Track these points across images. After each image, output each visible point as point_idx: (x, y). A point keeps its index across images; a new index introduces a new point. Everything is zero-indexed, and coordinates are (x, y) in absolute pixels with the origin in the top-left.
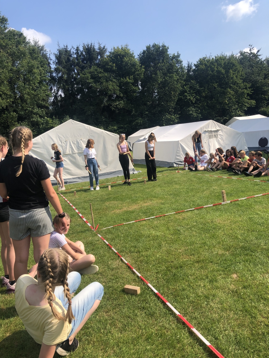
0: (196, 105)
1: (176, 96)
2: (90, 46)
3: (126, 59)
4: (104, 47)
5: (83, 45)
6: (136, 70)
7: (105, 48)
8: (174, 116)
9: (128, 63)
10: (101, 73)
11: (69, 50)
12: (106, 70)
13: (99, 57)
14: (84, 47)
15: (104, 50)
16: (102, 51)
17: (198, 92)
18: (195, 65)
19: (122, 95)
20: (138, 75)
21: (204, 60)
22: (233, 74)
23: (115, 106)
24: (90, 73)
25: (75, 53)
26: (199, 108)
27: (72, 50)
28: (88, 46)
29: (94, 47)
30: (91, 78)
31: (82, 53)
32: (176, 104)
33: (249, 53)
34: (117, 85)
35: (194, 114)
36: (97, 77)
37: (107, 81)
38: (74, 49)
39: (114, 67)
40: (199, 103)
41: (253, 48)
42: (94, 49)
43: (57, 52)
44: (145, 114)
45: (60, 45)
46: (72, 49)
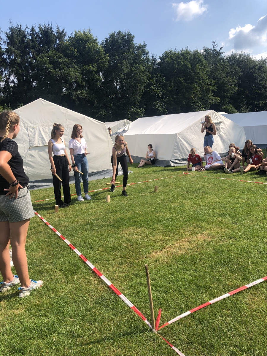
0: (162, 100)
1: (142, 89)
2: (47, 27)
3: (89, 45)
4: (63, 30)
5: (39, 26)
6: (100, 58)
7: (65, 31)
8: (140, 110)
9: (91, 50)
10: (60, 57)
11: (23, 30)
12: (67, 55)
13: (58, 42)
14: (40, 28)
15: (63, 34)
16: (61, 35)
17: (164, 86)
18: (160, 58)
19: (84, 84)
20: (102, 63)
21: (170, 53)
22: (200, 69)
23: (77, 96)
24: (48, 57)
25: (30, 34)
26: (165, 102)
27: (26, 31)
28: (45, 28)
29: (51, 29)
30: (49, 63)
31: (38, 35)
32: (141, 97)
33: (212, 50)
34: (79, 73)
35: (161, 109)
36: (56, 62)
37: (68, 67)
38: (29, 30)
39: (76, 52)
40: (165, 97)
41: (216, 45)
42: (52, 32)
43: (9, 31)
44: (109, 107)
45: (12, 23)
46: (27, 29)
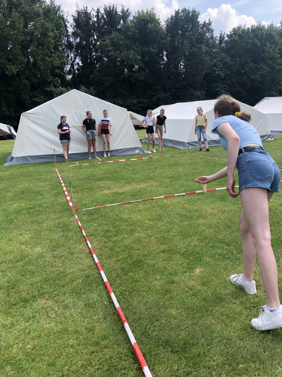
0: (225, 81)
1: (203, 70)
2: (112, 8)
3: (150, 25)
5: (104, 7)
6: (161, 39)
7: (129, 11)
8: (199, 92)
9: (153, 30)
10: (122, 40)
11: (89, 11)
12: (128, 37)
13: (122, 22)
14: (105, 10)
16: (125, 15)
17: (228, 67)
18: (228, 36)
19: (143, 66)
20: (163, 45)
21: (239, 30)
22: (270, 47)
23: (135, 78)
24: (111, 39)
26: (228, 85)
27: (92, 12)
29: (116, 9)
31: (103, 16)
32: (202, 79)
34: (139, 55)
36: (117, 44)
38: (95, 12)
39: (137, 34)
40: (229, 79)
42: (116, 12)
43: (75, 14)
